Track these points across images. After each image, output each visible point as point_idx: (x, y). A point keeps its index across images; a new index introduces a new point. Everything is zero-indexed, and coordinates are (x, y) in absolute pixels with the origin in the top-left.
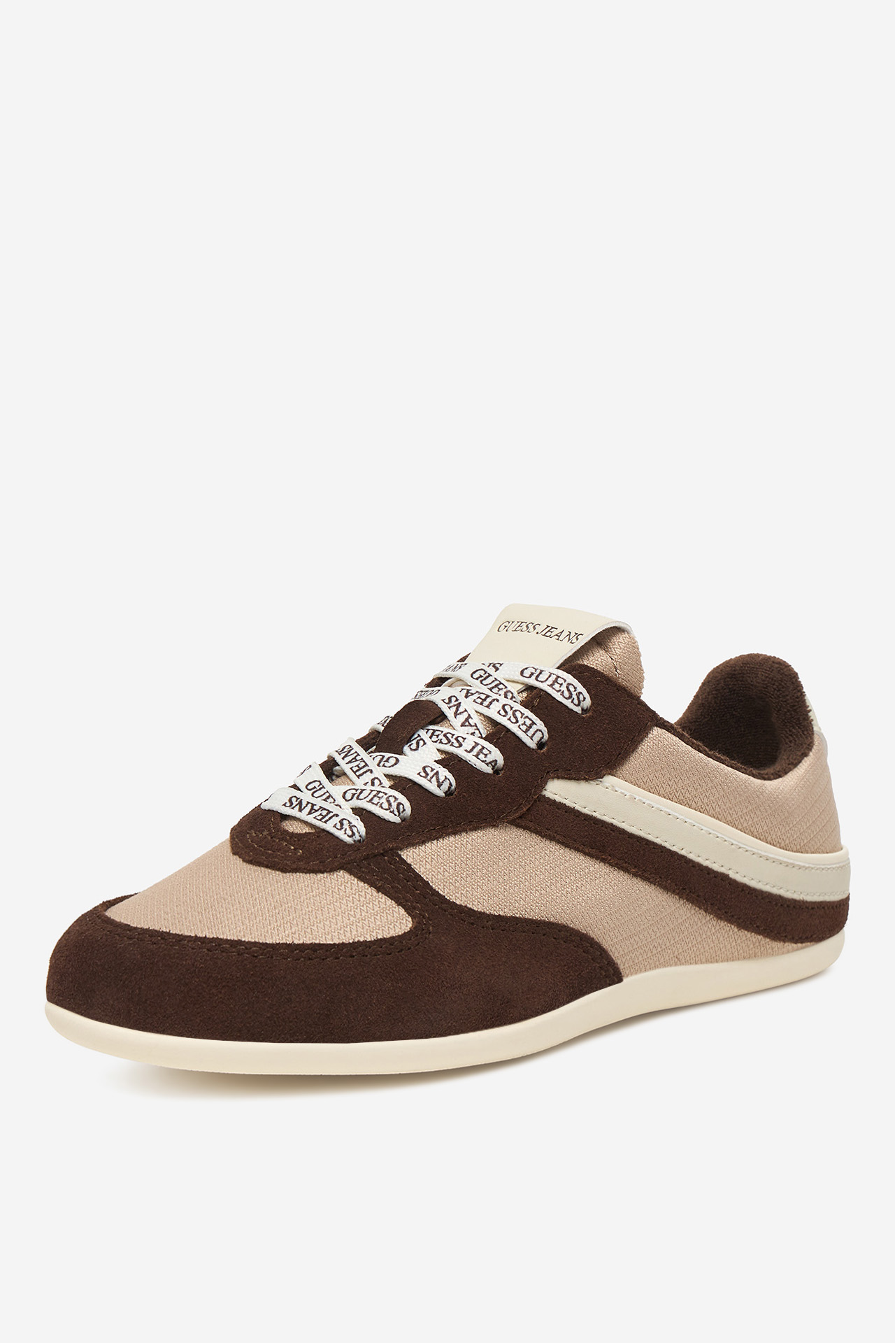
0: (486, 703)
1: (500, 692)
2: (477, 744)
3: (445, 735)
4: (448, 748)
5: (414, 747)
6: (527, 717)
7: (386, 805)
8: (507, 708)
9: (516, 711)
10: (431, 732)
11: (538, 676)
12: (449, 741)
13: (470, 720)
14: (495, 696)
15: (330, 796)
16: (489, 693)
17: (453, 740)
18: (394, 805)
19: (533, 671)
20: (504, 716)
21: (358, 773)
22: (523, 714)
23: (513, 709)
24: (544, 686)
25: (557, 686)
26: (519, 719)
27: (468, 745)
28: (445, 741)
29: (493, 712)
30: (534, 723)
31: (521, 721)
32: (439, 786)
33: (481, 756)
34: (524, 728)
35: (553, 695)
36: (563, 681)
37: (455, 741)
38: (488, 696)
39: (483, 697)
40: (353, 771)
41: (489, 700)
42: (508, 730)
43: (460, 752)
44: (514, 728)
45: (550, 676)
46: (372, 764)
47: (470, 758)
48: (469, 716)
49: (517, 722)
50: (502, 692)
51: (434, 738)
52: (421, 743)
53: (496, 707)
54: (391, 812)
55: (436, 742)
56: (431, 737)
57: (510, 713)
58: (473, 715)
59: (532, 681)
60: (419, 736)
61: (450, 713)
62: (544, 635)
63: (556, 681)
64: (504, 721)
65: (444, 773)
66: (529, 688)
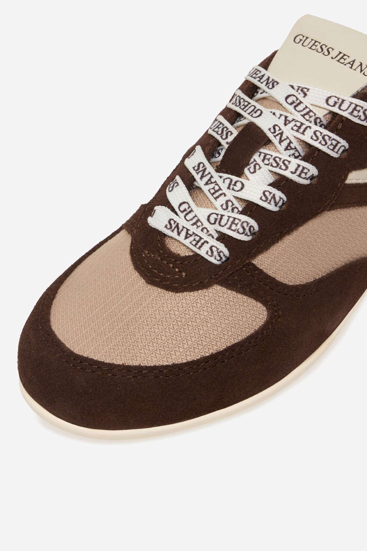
0: (301, 130)
1: (311, 119)
2: (299, 166)
3: (274, 159)
4: (277, 170)
5: (252, 170)
6: (334, 139)
7: (241, 230)
8: (318, 134)
9: (324, 135)
10: (263, 155)
11: (340, 105)
12: (278, 164)
13: (291, 145)
14: (307, 124)
15: (198, 220)
16: (303, 121)
17: (281, 163)
18: (247, 229)
19: (336, 99)
20: (315, 140)
21: (215, 196)
22: (330, 137)
23: (323, 134)
24: (346, 114)
25: (356, 113)
26: (328, 141)
27: (292, 167)
28: (275, 164)
29: (307, 137)
30: (338, 142)
31: (329, 143)
32: (276, 205)
33: (303, 175)
34: (331, 147)
35: (352, 120)
36: (360, 109)
37: (282, 165)
38: (302, 124)
39: (298, 124)
40: (210, 193)
41: (303, 127)
42: (319, 150)
43: (287, 174)
44: (324, 149)
45: (350, 105)
46: (224, 187)
47: (294, 178)
48: (291, 142)
49: (326, 143)
50: (312, 119)
51: (266, 162)
52: (257, 167)
53: (309, 133)
54: (245, 235)
55: (268, 165)
56: (263, 161)
57: (320, 138)
58: (293, 139)
59: (336, 110)
60: (255, 161)
61: (275, 141)
62: (338, 61)
63: (355, 109)
64: (316, 144)
65: (279, 194)
66: (334, 115)
